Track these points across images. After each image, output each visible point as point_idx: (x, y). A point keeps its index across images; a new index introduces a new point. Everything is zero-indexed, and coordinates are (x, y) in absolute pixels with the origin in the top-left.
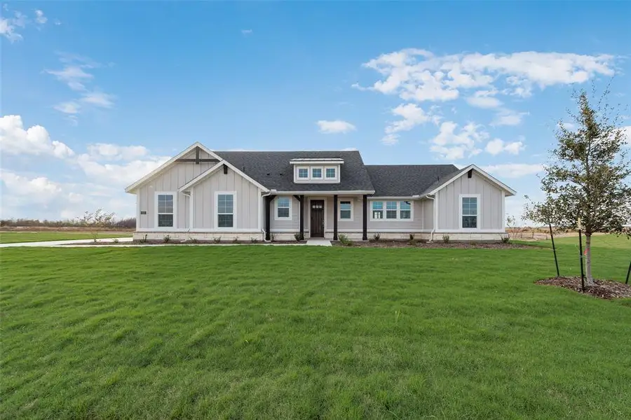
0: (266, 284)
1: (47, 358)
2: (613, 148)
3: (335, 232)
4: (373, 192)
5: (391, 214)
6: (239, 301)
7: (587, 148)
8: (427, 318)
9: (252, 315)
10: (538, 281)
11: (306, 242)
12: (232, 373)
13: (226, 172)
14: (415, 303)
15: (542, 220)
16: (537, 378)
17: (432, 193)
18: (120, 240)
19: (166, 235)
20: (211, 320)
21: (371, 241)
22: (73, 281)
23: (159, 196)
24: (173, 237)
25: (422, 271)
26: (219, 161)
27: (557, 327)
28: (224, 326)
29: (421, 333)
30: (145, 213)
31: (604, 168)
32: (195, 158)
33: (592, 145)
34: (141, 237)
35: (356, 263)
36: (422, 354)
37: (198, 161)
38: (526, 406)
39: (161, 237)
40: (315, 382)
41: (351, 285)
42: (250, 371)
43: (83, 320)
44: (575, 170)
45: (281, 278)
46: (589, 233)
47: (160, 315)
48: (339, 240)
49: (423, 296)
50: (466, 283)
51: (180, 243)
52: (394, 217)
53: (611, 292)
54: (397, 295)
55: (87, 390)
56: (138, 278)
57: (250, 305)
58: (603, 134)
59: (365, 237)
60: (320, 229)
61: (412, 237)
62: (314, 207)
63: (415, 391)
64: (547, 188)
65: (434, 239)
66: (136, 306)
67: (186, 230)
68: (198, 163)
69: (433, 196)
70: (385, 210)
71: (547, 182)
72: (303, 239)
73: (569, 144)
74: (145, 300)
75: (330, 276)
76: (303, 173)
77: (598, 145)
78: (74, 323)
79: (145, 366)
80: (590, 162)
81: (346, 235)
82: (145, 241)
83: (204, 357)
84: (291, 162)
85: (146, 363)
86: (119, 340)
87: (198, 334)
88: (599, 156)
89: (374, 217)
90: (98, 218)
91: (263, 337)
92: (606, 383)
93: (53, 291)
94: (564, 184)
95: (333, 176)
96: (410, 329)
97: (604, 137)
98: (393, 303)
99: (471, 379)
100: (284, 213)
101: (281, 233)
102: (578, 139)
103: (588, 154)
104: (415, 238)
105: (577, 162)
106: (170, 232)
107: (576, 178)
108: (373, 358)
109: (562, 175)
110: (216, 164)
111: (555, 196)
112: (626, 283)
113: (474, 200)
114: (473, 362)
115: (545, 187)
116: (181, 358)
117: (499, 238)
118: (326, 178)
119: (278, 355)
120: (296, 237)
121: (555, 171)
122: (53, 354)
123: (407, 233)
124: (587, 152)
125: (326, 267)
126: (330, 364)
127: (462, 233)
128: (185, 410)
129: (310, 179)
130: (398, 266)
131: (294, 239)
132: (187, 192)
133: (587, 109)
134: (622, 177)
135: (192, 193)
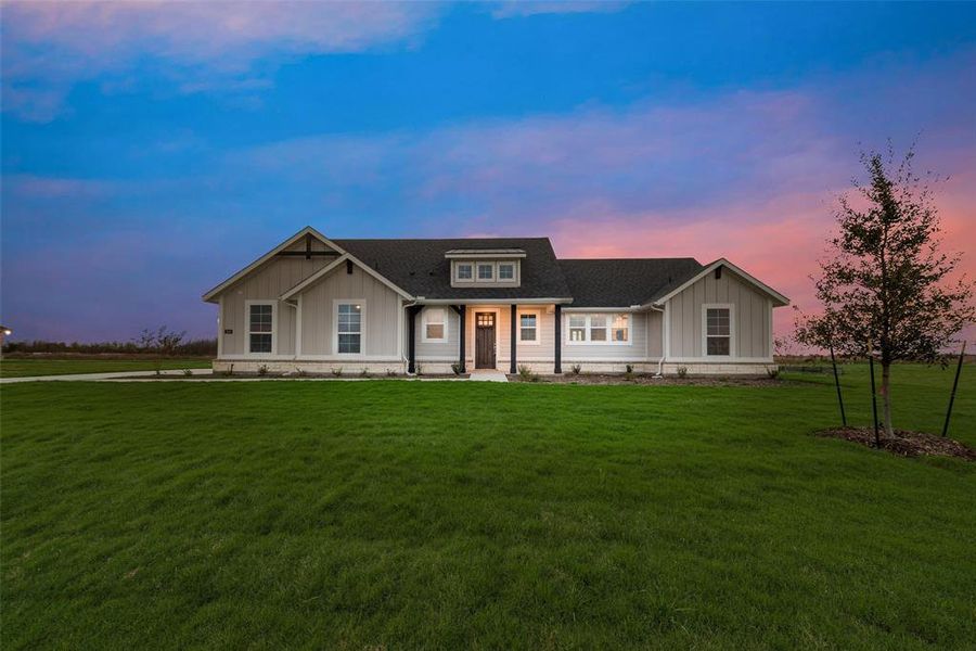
0: (415, 433)
1: (137, 522)
2: (920, 237)
3: (513, 362)
4: (570, 300)
5: (598, 334)
6: (380, 455)
7: (883, 237)
8: (645, 479)
9: (399, 474)
10: (815, 432)
11: (469, 376)
12: (381, 543)
13: (350, 272)
14: (628, 460)
15: (819, 343)
16: (790, 553)
17: (659, 303)
18: (195, 372)
19: (261, 365)
20: (344, 480)
21: (568, 375)
22: (143, 428)
23: (252, 306)
24: (271, 368)
25: (641, 418)
26: (341, 255)
27: (830, 492)
28: (364, 486)
29: (636, 499)
30: (231, 332)
31: (907, 265)
32: (305, 250)
33: (889, 233)
34: (224, 368)
35: (545, 406)
36: (634, 524)
37: (309, 255)
38: (769, 586)
39: (254, 368)
40: (492, 553)
41: (538, 436)
42: (404, 541)
43: (171, 477)
44: (866, 268)
45: (436, 425)
46: (886, 362)
47: (273, 471)
48: (518, 373)
49: (641, 451)
50: (706, 435)
51: (282, 377)
52: (603, 338)
53: (918, 448)
54: (605, 449)
55: (199, 559)
56: (231, 425)
57: (395, 461)
58: (906, 216)
59: (558, 369)
60: (490, 356)
61: (629, 369)
62: (481, 323)
63: (623, 565)
64: (825, 295)
65: (664, 372)
66: (238, 460)
67: (291, 357)
68: (308, 258)
69: (662, 307)
70: (588, 328)
71: (824, 286)
72: (464, 371)
73: (857, 231)
74: (250, 453)
75: (508, 423)
76: (466, 273)
77: (899, 232)
78: (161, 481)
79: (266, 534)
80: (887, 258)
81: (529, 366)
82: (230, 374)
83: (341, 525)
84: (447, 256)
85: (266, 531)
86: (225, 501)
87: (329, 496)
88: (900, 248)
89: (571, 339)
90: (162, 339)
91: (418, 501)
92: (883, 560)
93: (120, 441)
94: (850, 289)
95: (510, 276)
96: (621, 494)
97: (906, 220)
98: (597, 460)
99: (701, 553)
100: (435, 332)
101: (431, 362)
102: (869, 224)
103: (883, 246)
104: (635, 370)
105: (869, 258)
106: (267, 361)
107: (867, 280)
108: (568, 528)
109: (846, 276)
110: (336, 258)
111: (837, 307)
112: (944, 434)
113: (726, 312)
114: (705, 534)
115: (821, 294)
116: (312, 525)
117: (763, 371)
118: (499, 280)
119: (440, 523)
120: (454, 368)
121: (836, 270)
122: (143, 518)
123: (621, 363)
124: (882, 243)
125: (501, 411)
126: (510, 534)
127: (706, 363)
128: (326, 582)
129: (475, 280)
130: (607, 411)
131: (451, 371)
132: (292, 301)
133: (882, 179)
134: (935, 278)
135: (300, 304)
